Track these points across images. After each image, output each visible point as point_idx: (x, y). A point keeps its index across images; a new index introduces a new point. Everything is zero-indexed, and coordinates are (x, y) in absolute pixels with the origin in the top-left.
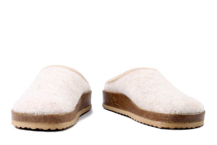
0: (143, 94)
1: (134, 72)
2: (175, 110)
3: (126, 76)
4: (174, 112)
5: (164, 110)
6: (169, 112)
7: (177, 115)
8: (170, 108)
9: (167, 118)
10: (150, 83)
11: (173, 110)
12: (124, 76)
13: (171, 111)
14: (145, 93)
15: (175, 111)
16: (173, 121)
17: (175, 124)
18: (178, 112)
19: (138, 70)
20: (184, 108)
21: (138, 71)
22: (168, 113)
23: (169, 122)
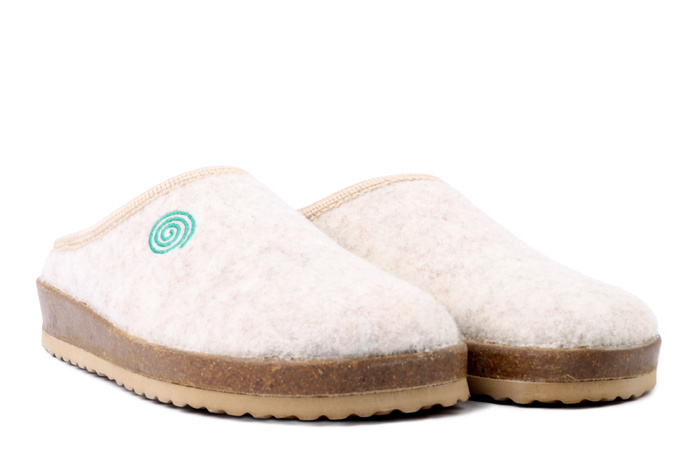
0: (432, 278)
1: (375, 193)
2: (579, 332)
3: (344, 209)
4: (575, 341)
5: (537, 337)
6: (559, 343)
7: (589, 351)
8: (560, 327)
9: (550, 363)
10: (450, 237)
11: (572, 332)
12: (330, 210)
13: (566, 337)
14: (438, 275)
15: (581, 337)
16: (574, 375)
17: (581, 385)
18: (590, 342)
19: (389, 184)
20: (611, 324)
21: (391, 188)
22: (554, 346)
23: (561, 381)
